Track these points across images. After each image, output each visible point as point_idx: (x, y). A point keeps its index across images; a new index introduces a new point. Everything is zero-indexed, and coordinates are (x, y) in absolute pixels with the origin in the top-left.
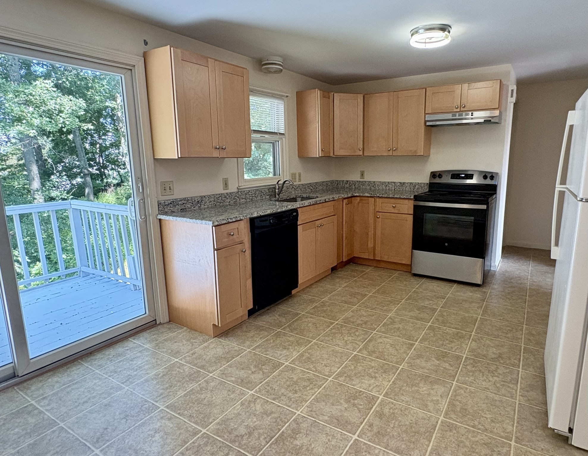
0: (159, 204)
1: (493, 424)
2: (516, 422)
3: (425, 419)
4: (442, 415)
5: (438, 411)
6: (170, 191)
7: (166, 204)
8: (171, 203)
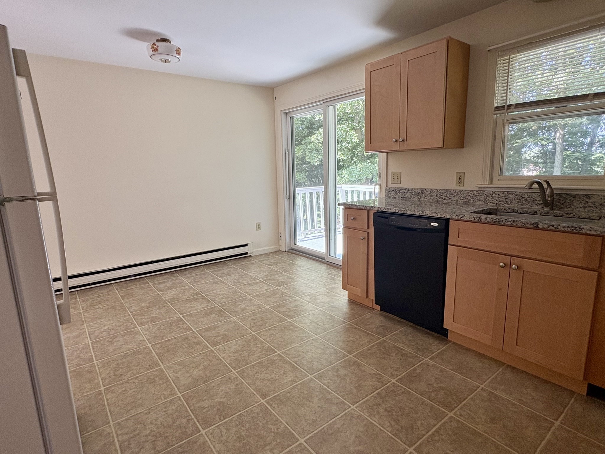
1: (124, 389)
2: (106, 404)
3: (172, 359)
4: (163, 368)
5: (169, 368)
6: (397, 180)
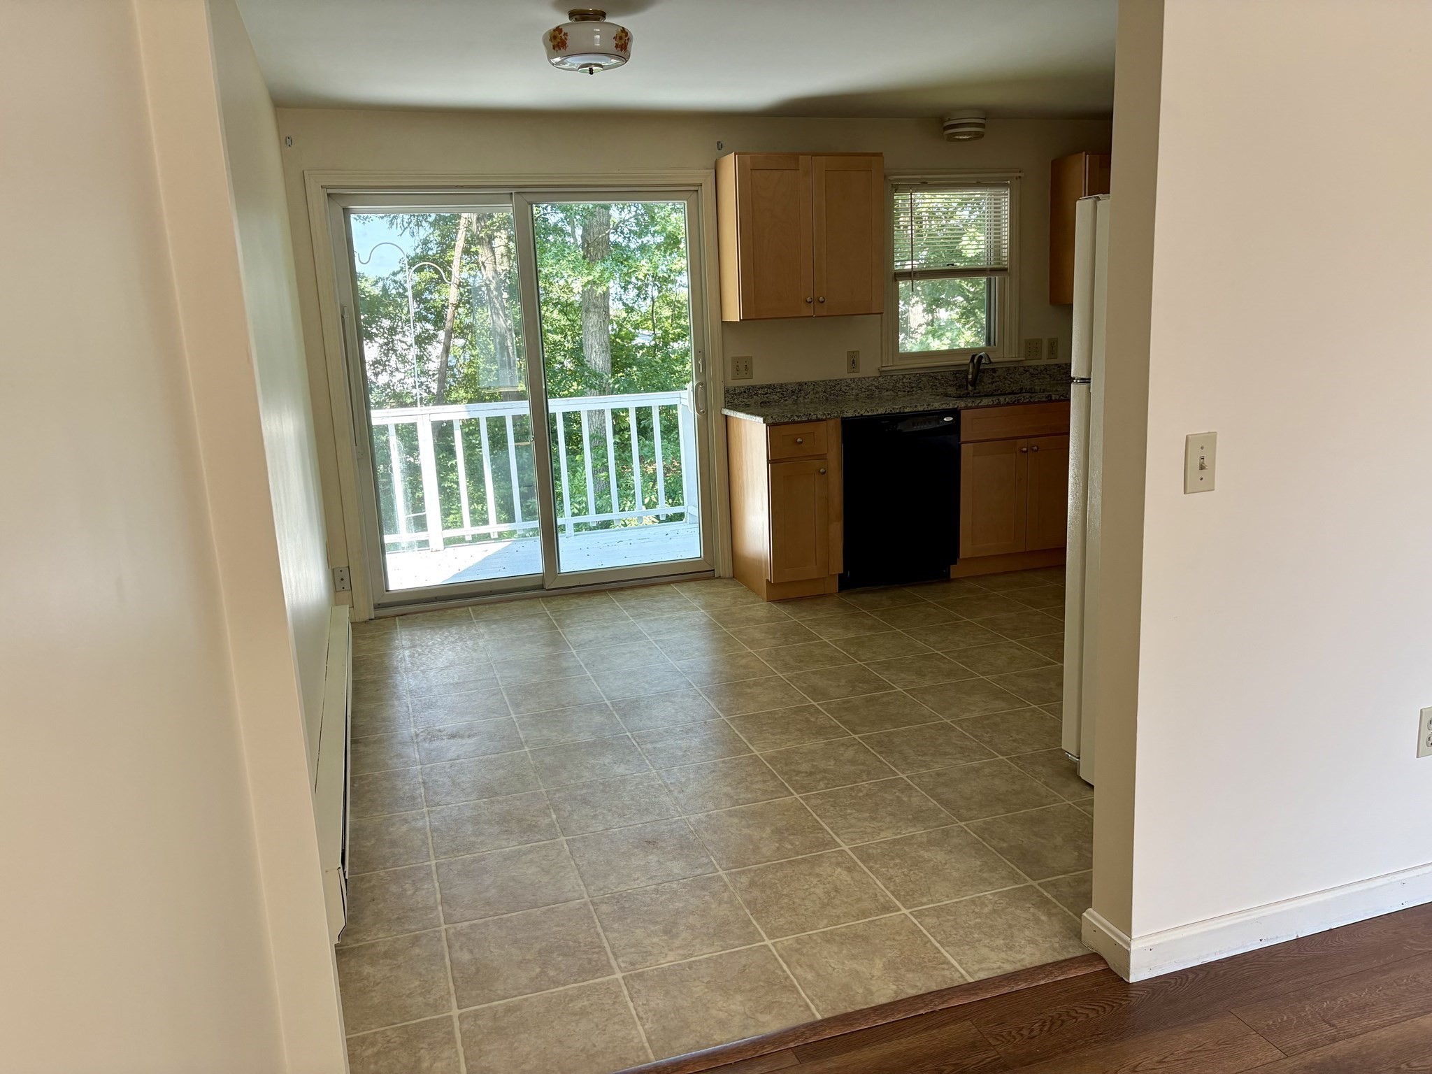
0: (727, 391)
6: (746, 372)
7: (737, 392)
8: (745, 392)
